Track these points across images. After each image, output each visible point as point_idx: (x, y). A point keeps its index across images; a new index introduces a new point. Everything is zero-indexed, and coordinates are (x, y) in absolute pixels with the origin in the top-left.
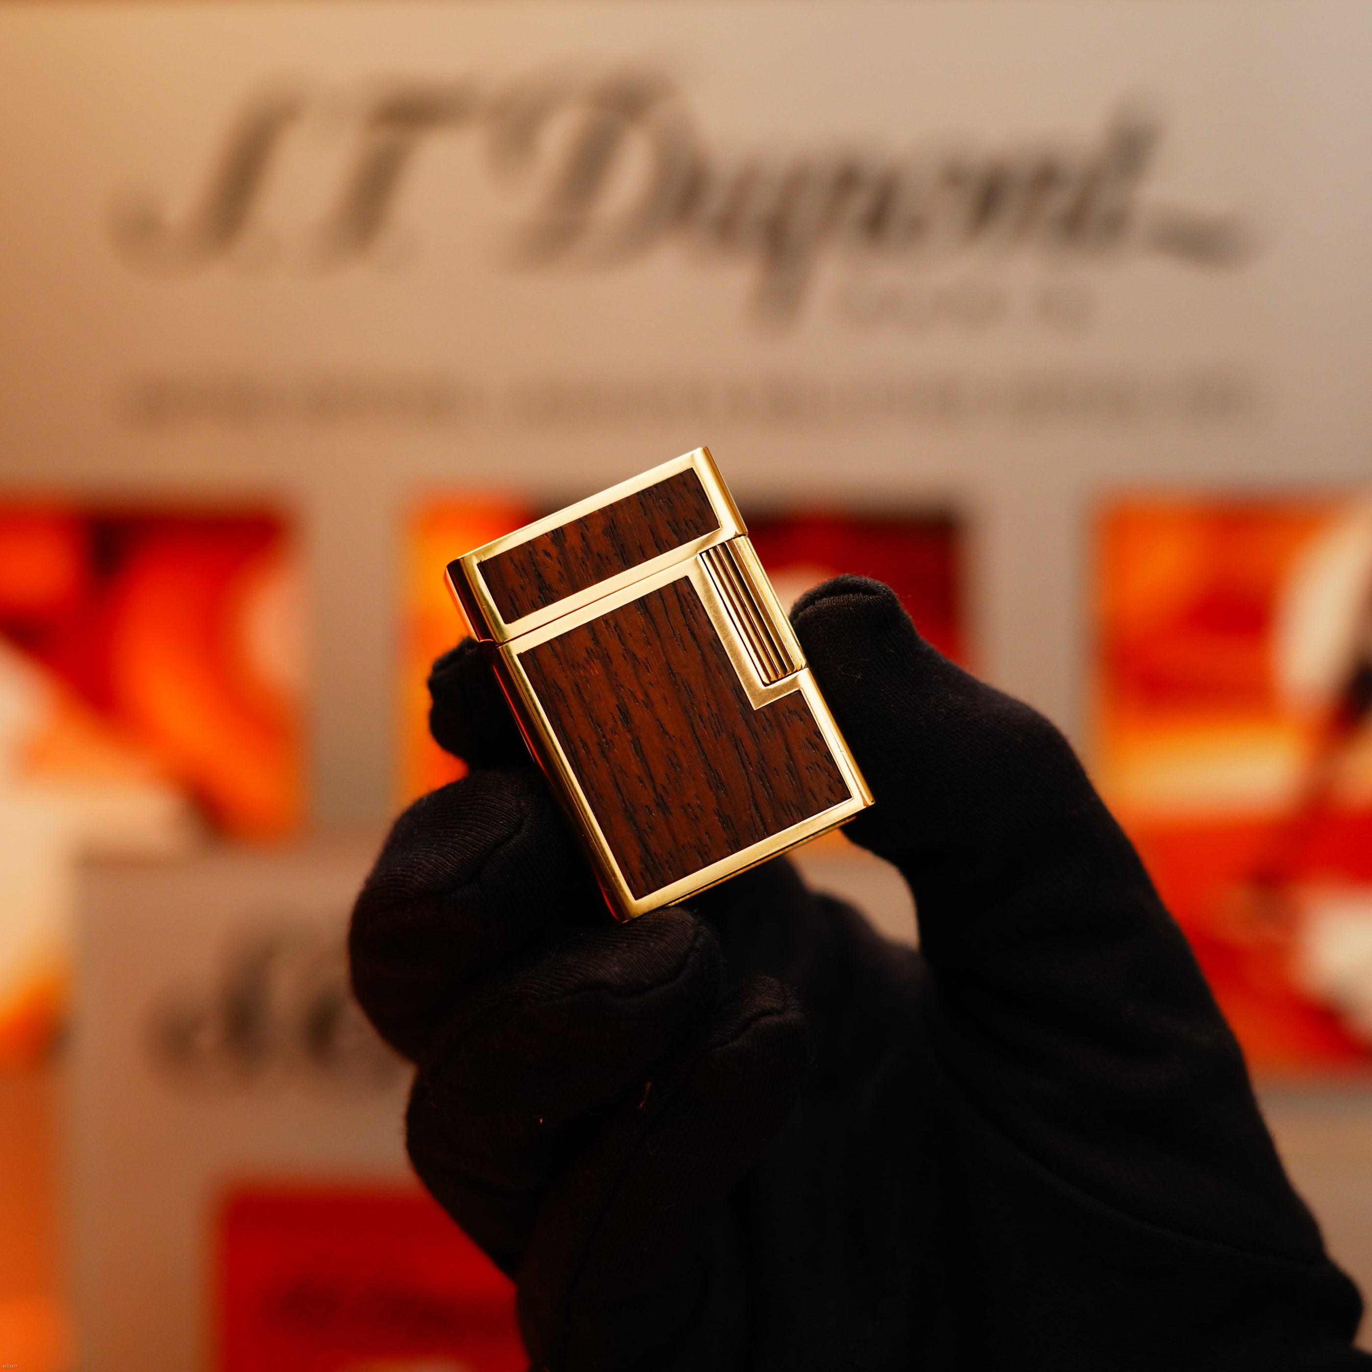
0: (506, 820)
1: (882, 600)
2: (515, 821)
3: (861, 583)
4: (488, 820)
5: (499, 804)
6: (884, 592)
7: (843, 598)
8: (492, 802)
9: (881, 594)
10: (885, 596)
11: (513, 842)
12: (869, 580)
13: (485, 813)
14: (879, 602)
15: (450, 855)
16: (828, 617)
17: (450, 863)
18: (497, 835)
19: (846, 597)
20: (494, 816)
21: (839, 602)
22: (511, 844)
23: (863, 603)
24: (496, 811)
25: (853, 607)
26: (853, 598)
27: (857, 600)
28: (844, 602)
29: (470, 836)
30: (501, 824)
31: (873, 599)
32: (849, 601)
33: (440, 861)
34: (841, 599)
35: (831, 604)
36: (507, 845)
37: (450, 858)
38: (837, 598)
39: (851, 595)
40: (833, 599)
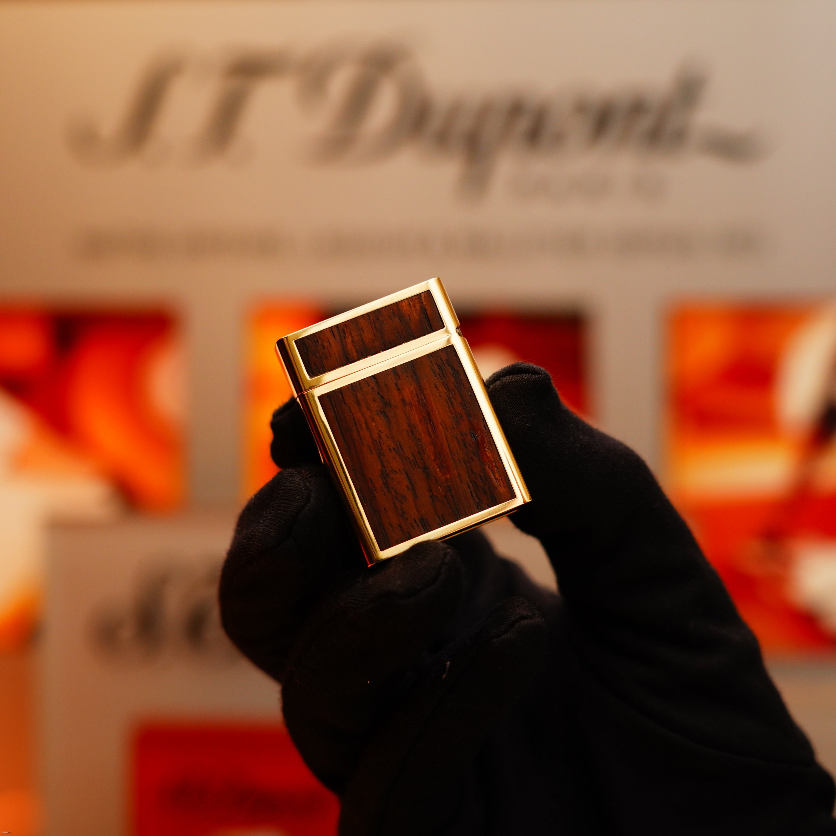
0: (300, 496)
1: (543, 378)
2: (306, 495)
3: (530, 367)
4: (289, 498)
5: (294, 487)
6: (544, 373)
7: (519, 377)
8: (289, 487)
9: (543, 375)
10: (545, 376)
11: (307, 508)
12: (535, 366)
13: (287, 494)
14: (542, 379)
15: (271, 525)
16: (510, 388)
17: (272, 529)
18: (297, 506)
19: (521, 375)
20: (292, 495)
21: (516, 379)
22: (306, 510)
23: (532, 379)
24: (293, 491)
25: (525, 382)
26: (526, 377)
27: (528, 378)
28: (519, 378)
29: (280, 510)
30: (298, 499)
31: (538, 377)
32: (523, 378)
33: (266, 530)
34: (518, 377)
35: (512, 380)
36: (304, 511)
37: (272, 526)
38: (515, 376)
39: (524, 375)
40: (513, 377)
